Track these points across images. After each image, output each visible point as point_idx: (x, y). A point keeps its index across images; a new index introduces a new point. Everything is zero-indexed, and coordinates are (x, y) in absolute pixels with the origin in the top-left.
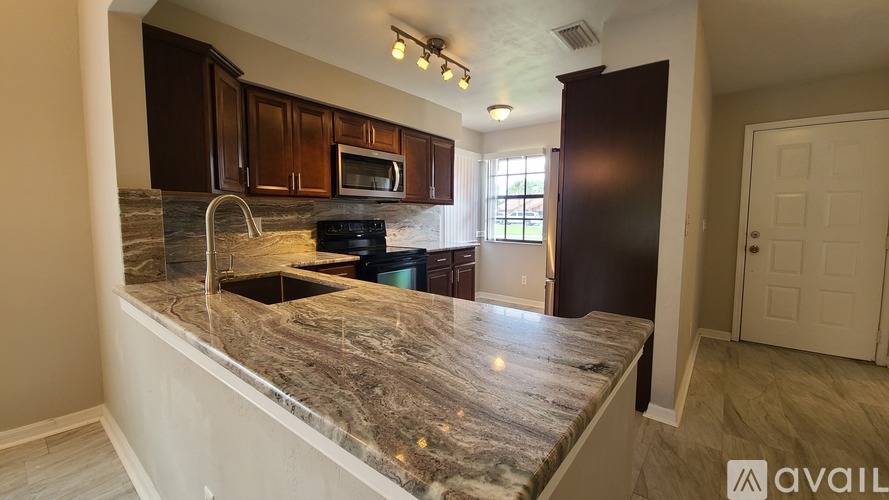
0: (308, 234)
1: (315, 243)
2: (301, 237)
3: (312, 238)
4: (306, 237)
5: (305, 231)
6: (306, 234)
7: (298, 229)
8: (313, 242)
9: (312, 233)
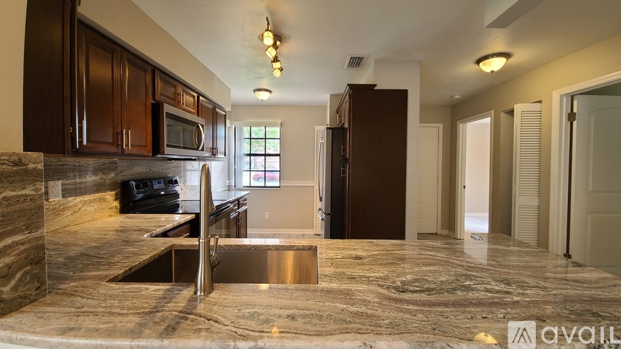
0: (111, 195)
1: (118, 205)
2: (104, 200)
3: (116, 200)
4: (110, 198)
5: (109, 193)
6: (110, 196)
7: (102, 191)
8: (117, 204)
9: (116, 194)
